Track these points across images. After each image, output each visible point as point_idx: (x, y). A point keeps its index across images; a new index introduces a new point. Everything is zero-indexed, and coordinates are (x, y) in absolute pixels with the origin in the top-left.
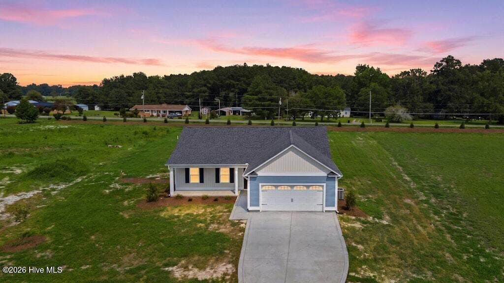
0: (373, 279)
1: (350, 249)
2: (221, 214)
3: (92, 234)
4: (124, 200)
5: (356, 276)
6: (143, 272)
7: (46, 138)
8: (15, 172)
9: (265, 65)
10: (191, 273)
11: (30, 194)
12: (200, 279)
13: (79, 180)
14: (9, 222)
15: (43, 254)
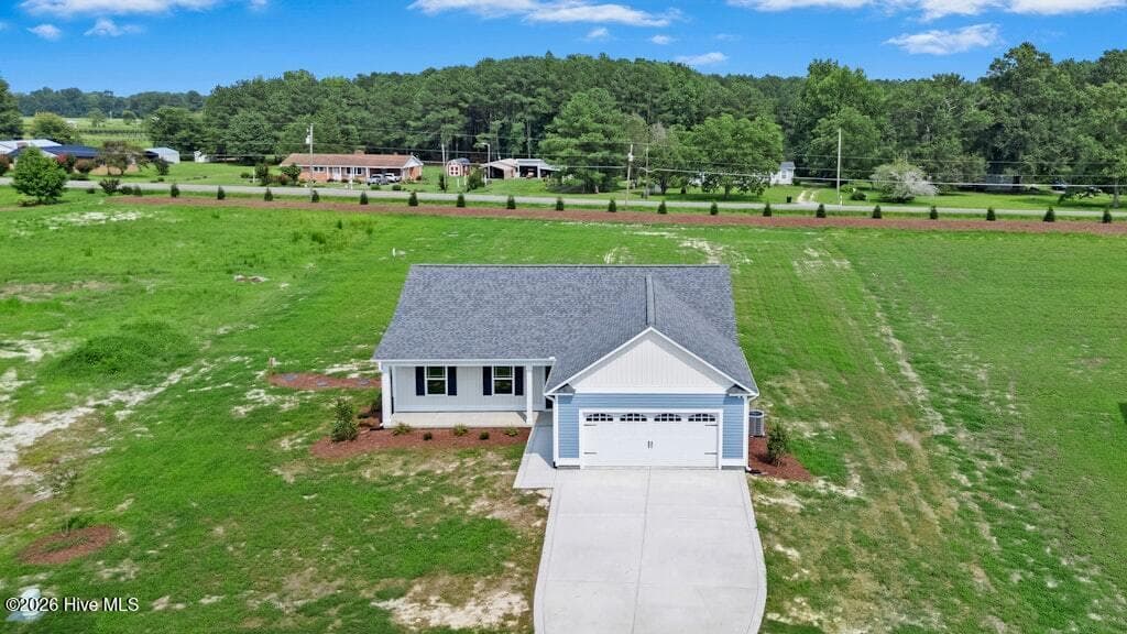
0: (816, 628)
1: (772, 560)
2: (496, 473)
3: (217, 522)
4: (280, 436)
5: (782, 620)
6: (333, 611)
7: (89, 254)
8: (27, 355)
9: (596, 57)
10: (436, 613)
11: (68, 419)
12: (455, 626)
13: (175, 378)
14: (30, 490)
15: (117, 570)
